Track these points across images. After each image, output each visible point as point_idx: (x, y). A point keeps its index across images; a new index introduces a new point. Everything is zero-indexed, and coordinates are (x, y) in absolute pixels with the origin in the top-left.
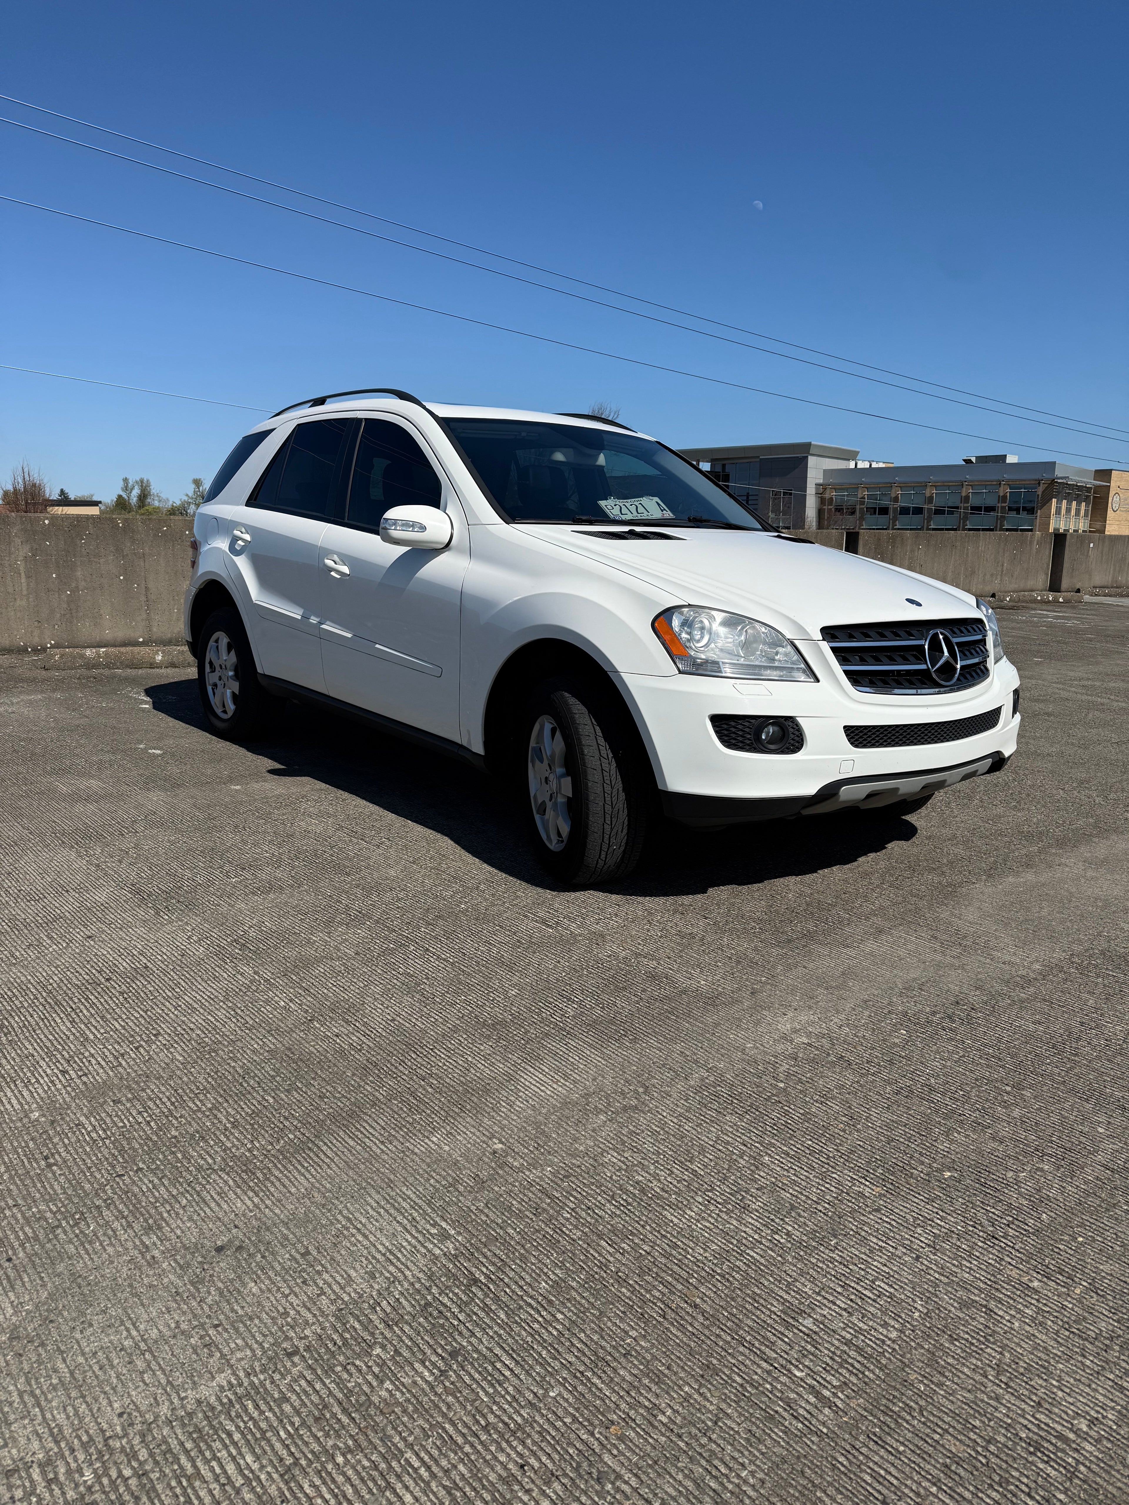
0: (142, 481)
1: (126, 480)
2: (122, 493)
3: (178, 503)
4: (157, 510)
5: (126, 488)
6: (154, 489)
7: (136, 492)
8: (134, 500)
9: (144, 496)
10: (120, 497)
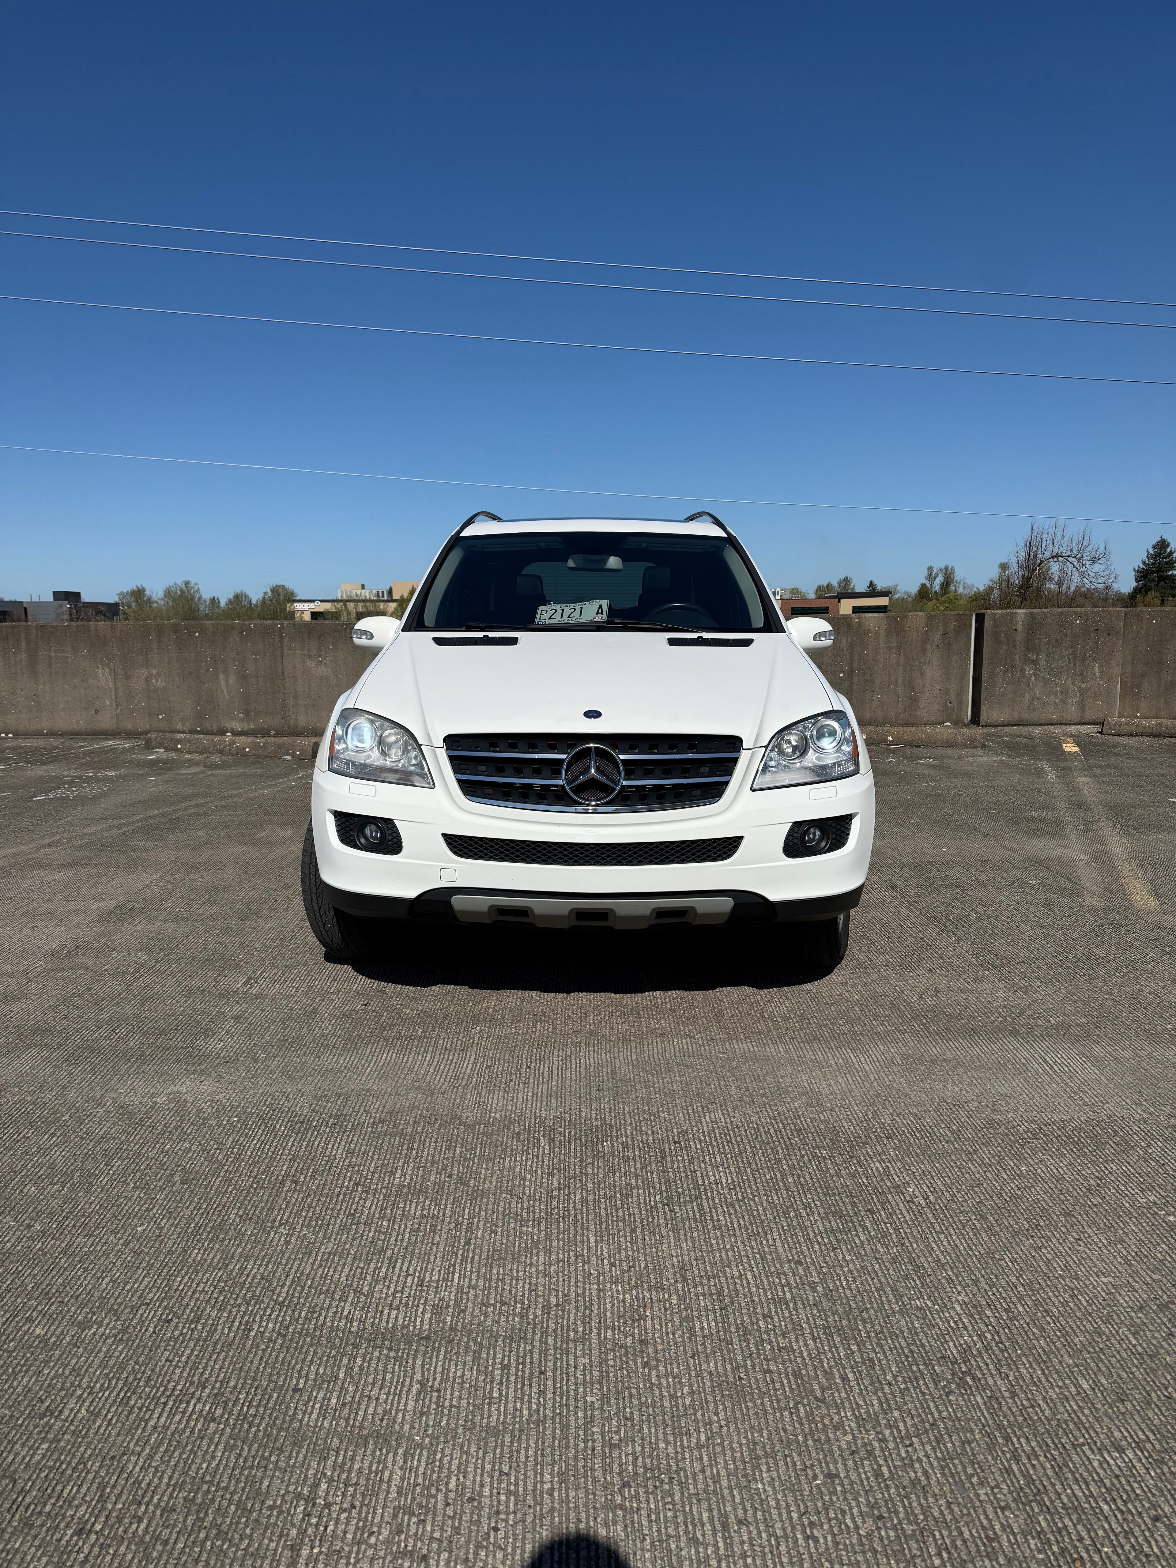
0: (946, 568)
1: (930, 569)
2: (925, 581)
3: (982, 588)
4: (957, 597)
5: (931, 576)
6: (958, 576)
7: (940, 579)
8: (937, 587)
9: (946, 584)
10: (923, 585)
